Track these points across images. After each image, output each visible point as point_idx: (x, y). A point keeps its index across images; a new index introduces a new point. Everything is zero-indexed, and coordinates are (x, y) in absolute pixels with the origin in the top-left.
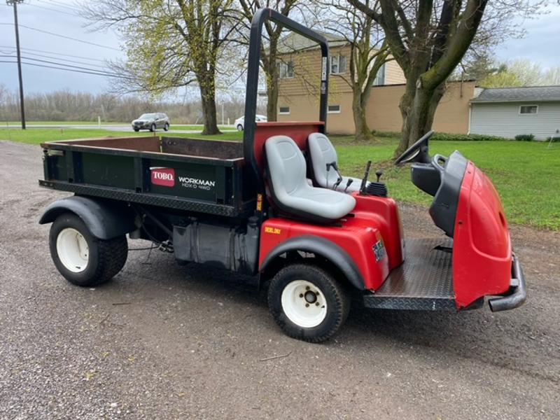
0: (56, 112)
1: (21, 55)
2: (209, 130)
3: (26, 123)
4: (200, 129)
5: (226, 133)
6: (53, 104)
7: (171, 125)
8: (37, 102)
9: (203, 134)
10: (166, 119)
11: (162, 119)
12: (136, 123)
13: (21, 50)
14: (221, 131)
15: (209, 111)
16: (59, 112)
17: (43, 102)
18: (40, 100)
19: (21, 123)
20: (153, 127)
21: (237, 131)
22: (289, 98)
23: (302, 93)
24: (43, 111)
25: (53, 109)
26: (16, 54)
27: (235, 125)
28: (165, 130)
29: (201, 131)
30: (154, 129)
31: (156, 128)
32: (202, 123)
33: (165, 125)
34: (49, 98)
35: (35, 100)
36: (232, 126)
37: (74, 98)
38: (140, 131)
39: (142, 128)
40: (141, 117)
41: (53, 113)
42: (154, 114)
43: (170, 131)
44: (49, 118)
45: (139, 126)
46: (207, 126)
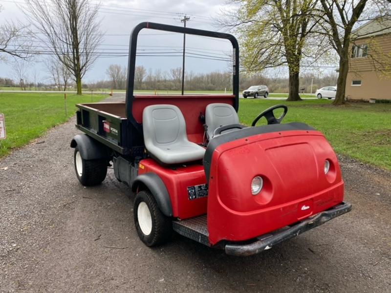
0: (211, 85)
1: (186, 51)
2: (292, 97)
3: (184, 91)
4: (286, 97)
5: (305, 100)
6: (209, 80)
7: (269, 94)
8: (201, 79)
9: (287, 100)
10: (267, 89)
11: (263, 90)
12: (245, 92)
13: (186, 49)
14: (302, 98)
15: (294, 84)
16: (212, 85)
17: (204, 79)
18: (202, 77)
19: (181, 91)
20: (256, 95)
21: (317, 98)
22: (359, 73)
23: (370, 70)
24: (203, 84)
25: (209, 83)
26: (183, 51)
27: (316, 94)
28: (265, 97)
29: (286, 98)
30: (256, 96)
31: (258, 96)
32: (287, 93)
33: (265, 94)
34: (208, 76)
35: (200, 78)
36: (313, 94)
37: (222, 75)
38: (248, 97)
39: (249, 96)
40: (249, 89)
41: (208, 86)
42: (258, 86)
43: (268, 98)
44: (206, 88)
45: (247, 95)
46: (291, 94)
